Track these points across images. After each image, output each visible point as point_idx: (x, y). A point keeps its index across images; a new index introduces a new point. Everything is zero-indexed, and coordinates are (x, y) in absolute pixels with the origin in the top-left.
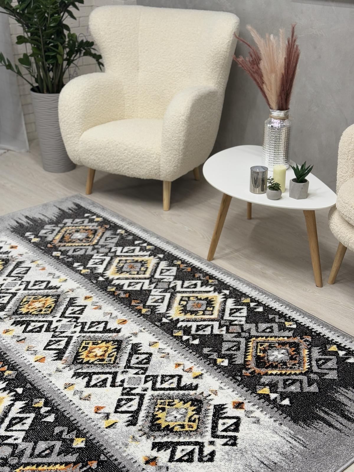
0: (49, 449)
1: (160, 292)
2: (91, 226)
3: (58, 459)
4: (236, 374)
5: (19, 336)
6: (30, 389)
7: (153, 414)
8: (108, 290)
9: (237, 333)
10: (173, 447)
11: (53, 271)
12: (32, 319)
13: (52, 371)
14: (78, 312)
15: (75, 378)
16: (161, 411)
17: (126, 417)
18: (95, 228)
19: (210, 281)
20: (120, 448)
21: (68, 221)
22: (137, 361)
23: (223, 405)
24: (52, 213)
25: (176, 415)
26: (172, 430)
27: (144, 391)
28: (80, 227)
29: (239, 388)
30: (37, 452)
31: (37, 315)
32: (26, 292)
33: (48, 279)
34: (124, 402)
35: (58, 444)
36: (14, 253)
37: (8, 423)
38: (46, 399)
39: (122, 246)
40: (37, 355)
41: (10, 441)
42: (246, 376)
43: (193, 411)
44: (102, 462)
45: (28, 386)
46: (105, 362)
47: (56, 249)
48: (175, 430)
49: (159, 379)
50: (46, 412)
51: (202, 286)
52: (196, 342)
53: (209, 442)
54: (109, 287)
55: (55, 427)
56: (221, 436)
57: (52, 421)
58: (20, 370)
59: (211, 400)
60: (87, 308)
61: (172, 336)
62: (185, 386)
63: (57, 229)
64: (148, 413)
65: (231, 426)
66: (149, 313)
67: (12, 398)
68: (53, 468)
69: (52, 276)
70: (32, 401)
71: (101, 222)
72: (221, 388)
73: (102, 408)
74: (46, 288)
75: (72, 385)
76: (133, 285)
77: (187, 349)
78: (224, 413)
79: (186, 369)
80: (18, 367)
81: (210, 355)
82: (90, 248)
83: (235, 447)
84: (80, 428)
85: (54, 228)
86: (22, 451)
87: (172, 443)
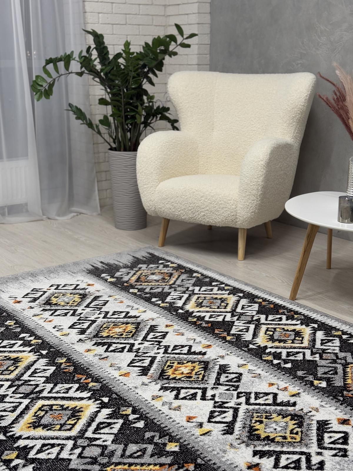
0: (140, 451)
1: (244, 323)
2: (166, 270)
3: (151, 460)
4: (336, 394)
5: (101, 355)
6: (116, 399)
7: (249, 425)
8: (189, 320)
9: (331, 360)
10: (276, 455)
11: (131, 304)
12: (113, 341)
13: (137, 384)
14: (160, 337)
15: (162, 391)
16: (258, 423)
17: (221, 426)
18: (170, 271)
19: (296, 316)
20: (218, 453)
21: (144, 266)
22: (227, 379)
23: (327, 421)
24: (127, 260)
25: (275, 427)
26: (273, 440)
27: (238, 405)
28: (155, 271)
29: (342, 407)
30: (128, 453)
31: (118, 338)
32: (106, 320)
33: (127, 310)
34: (217, 414)
35: (150, 448)
36: (91, 289)
37: (95, 427)
38: (134, 407)
39: (199, 286)
40: (121, 371)
41: (98, 442)
42: (349, 397)
43: (294, 425)
44: (200, 465)
45: (114, 396)
46: (192, 379)
47: (132, 287)
48: (276, 440)
49: (253, 396)
50: (134, 419)
51: (287, 320)
52: (289, 365)
53: (316, 452)
54: (189, 318)
55: (145, 432)
56: (329, 448)
57: (142, 427)
58: (105, 382)
59: (313, 416)
60: (169, 334)
61: (262, 360)
62: (282, 402)
63: (132, 272)
64: (245, 424)
65: (339, 439)
66: (235, 340)
67: (98, 406)
68: (146, 468)
69: (130, 308)
70: (119, 409)
71: (176, 267)
72: (322, 406)
73: (194, 417)
74: (125, 317)
75: (160, 397)
76: (215, 317)
77: (279, 371)
78: (330, 428)
79: (280, 388)
80: (102, 380)
81: (306, 377)
82: (167, 287)
83: (346, 459)
84: (173, 434)
85: (129, 271)
86: (112, 452)
87: (275, 452)
